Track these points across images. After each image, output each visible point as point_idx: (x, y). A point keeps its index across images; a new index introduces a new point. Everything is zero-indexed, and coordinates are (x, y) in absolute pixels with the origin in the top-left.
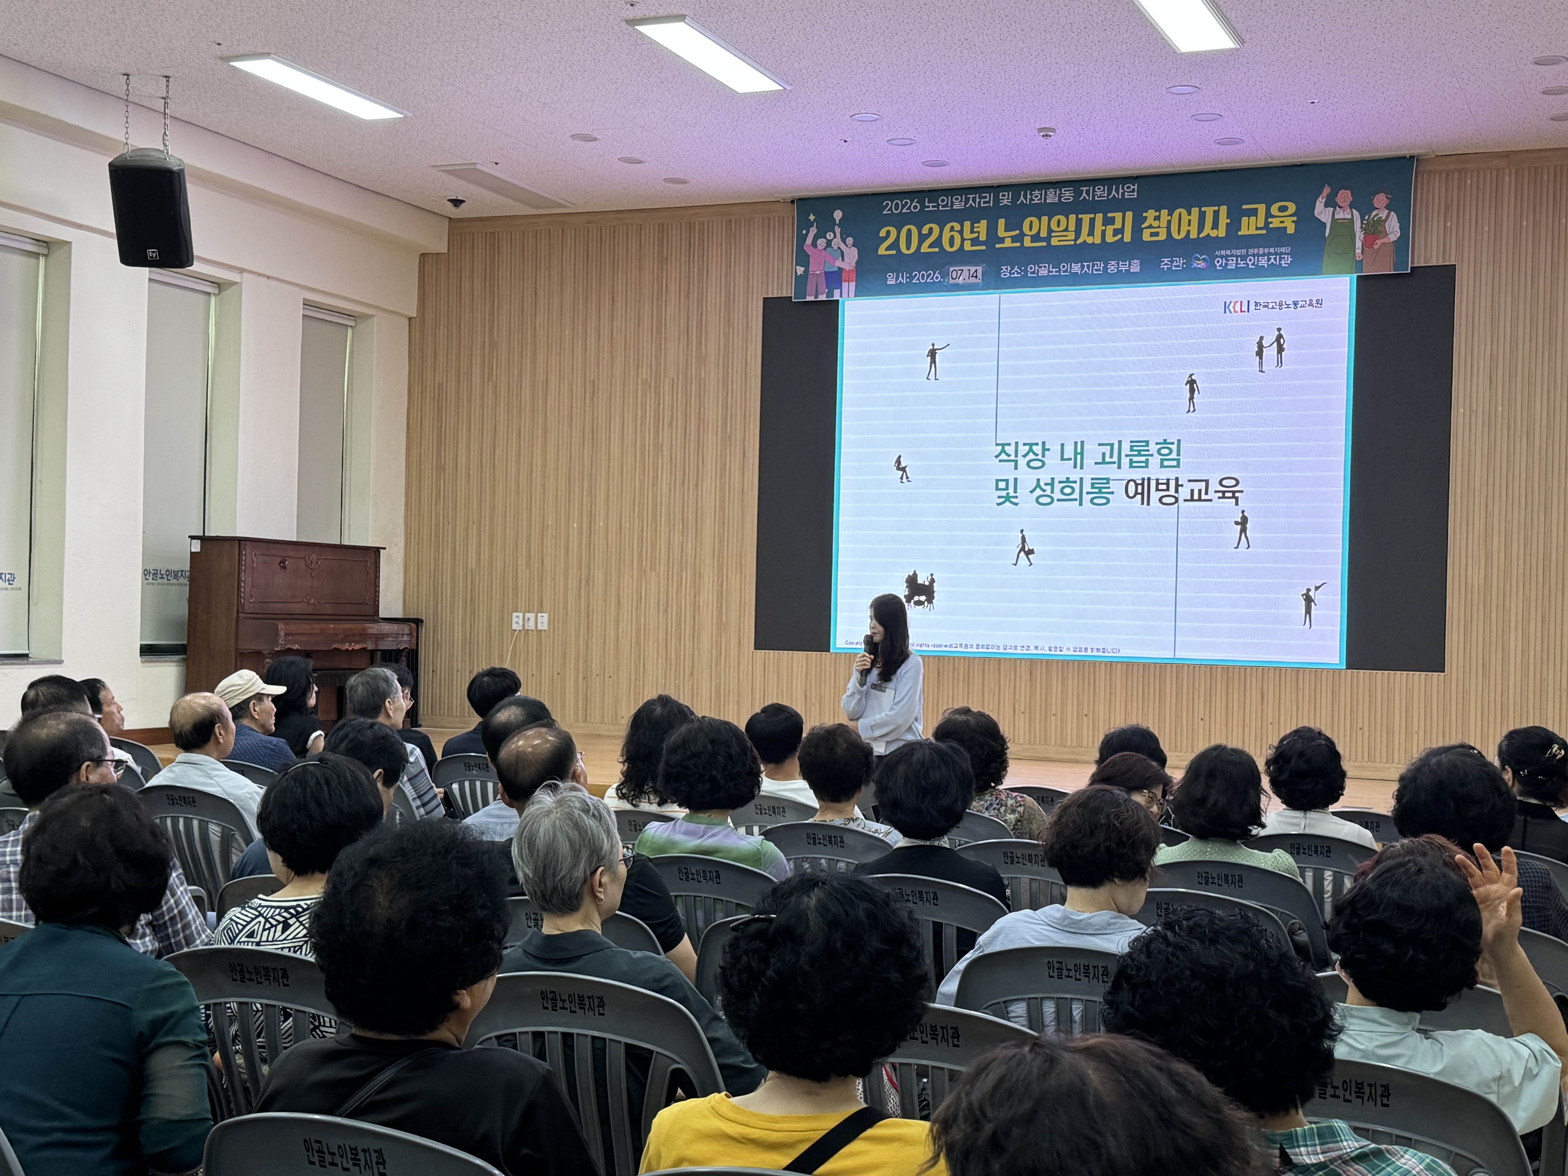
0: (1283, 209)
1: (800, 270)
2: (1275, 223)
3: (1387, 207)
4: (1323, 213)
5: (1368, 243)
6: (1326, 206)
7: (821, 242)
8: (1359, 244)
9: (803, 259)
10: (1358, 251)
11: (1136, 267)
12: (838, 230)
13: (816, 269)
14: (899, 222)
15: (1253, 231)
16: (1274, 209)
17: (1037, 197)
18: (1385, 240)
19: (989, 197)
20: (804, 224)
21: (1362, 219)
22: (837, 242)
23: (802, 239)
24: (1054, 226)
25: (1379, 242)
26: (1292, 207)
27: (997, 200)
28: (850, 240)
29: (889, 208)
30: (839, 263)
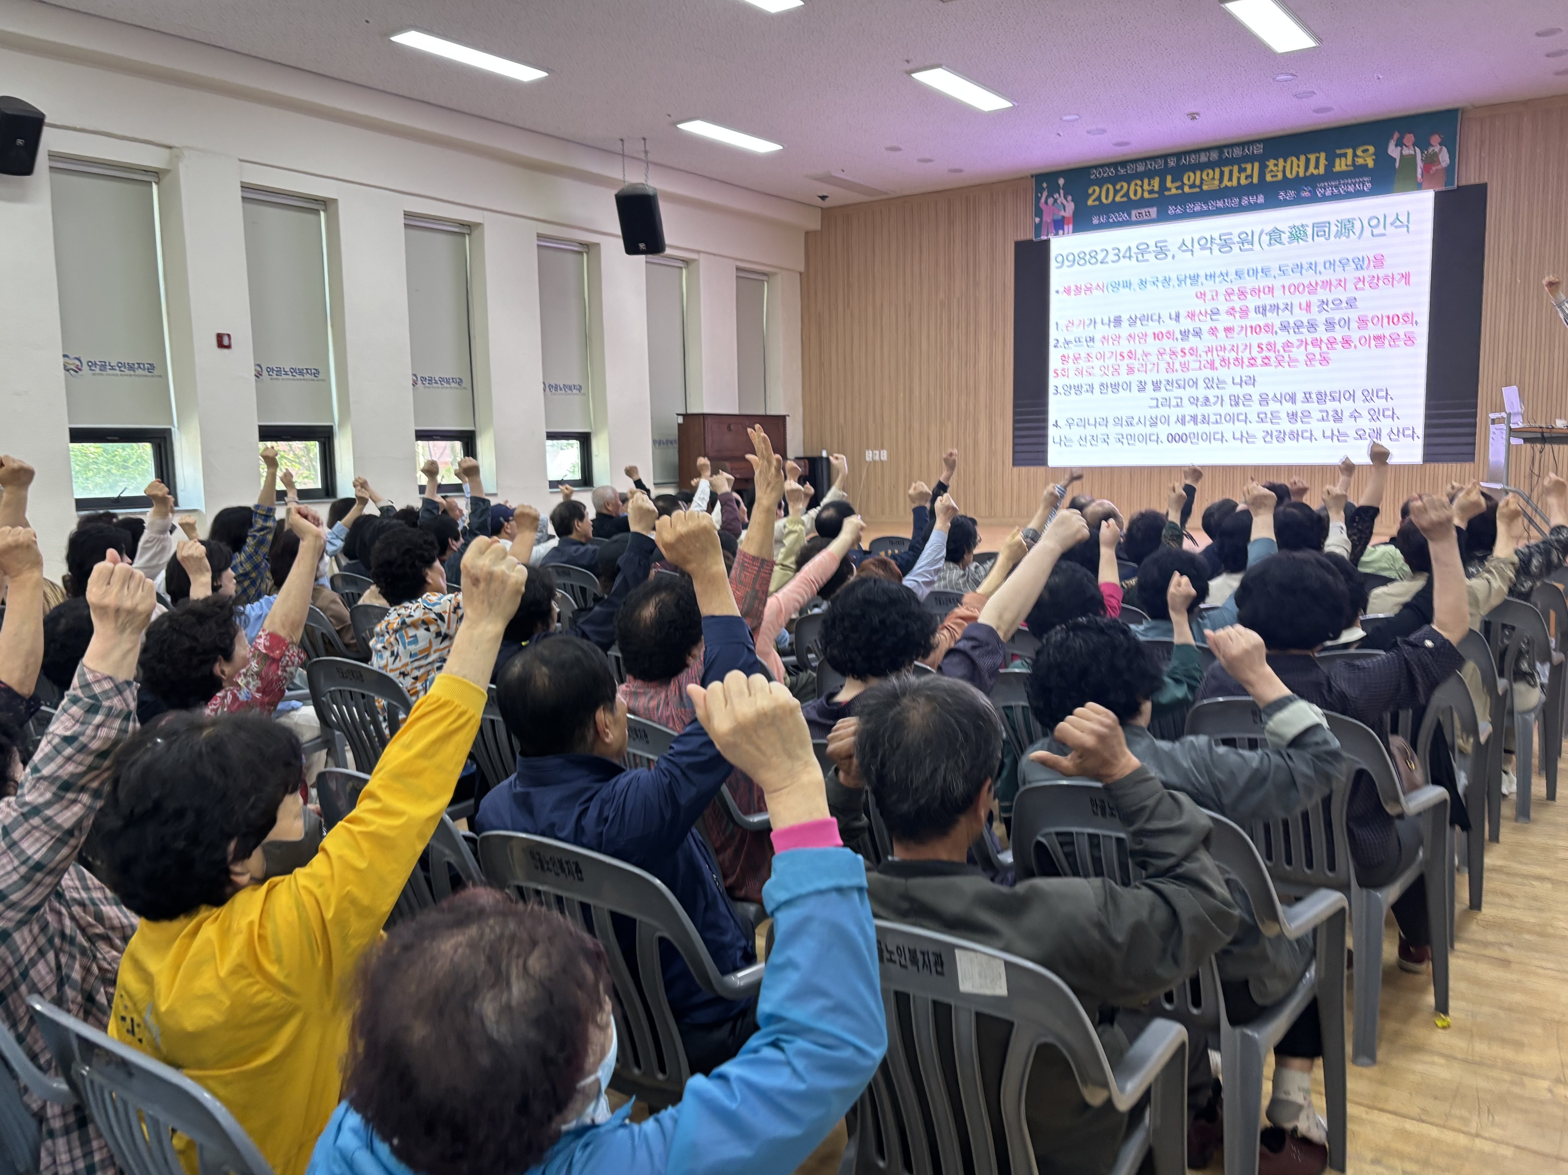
0: (1364, 151)
1: (1037, 220)
2: (1360, 161)
3: (1441, 144)
4: (1393, 151)
5: (1426, 169)
6: (1396, 146)
7: (1050, 201)
8: (1419, 171)
9: (1039, 213)
10: (1419, 176)
11: (1261, 199)
12: (1062, 192)
13: (1047, 218)
14: (1100, 183)
15: (1344, 168)
16: (1359, 152)
17: (1193, 159)
18: (1439, 167)
19: (1161, 162)
20: (1039, 190)
21: (1422, 153)
22: (1062, 200)
23: (1038, 199)
24: (1204, 177)
25: (1434, 168)
26: (1371, 149)
27: (1166, 163)
28: (1070, 198)
29: (1095, 175)
30: (1062, 213)
